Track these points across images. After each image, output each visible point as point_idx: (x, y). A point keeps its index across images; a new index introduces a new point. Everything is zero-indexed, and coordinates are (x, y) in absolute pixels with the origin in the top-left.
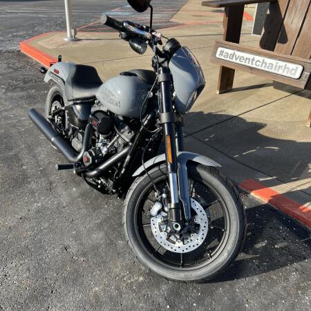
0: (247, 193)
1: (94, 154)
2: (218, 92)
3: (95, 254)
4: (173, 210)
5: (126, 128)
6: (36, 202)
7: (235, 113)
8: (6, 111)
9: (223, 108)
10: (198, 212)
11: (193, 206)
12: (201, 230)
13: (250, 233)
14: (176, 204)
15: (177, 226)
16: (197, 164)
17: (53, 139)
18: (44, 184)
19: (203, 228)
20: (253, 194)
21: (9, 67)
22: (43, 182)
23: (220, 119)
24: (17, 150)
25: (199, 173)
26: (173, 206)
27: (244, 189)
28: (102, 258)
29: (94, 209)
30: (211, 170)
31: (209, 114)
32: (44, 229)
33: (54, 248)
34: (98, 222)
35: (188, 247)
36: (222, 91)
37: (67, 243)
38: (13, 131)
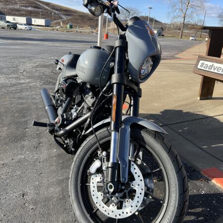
0: (208, 180)
1: (65, 117)
2: (199, 98)
3: (44, 206)
4: (110, 169)
5: (91, 94)
6: (21, 154)
7: (211, 115)
8: (36, 95)
9: (201, 110)
10: (136, 176)
11: (132, 170)
12: (136, 197)
13: (202, 218)
14: (114, 164)
15: (111, 187)
16: (143, 128)
17: (47, 108)
18: (34, 143)
19: (139, 195)
20: (214, 181)
21: (52, 72)
22: (35, 142)
23: (197, 117)
24: (29, 118)
25: (142, 137)
26: (110, 165)
27: (206, 176)
28: (49, 210)
29: (63, 168)
30: (156, 135)
31: (188, 113)
32: (16, 176)
33: (14, 192)
34: (60, 179)
35: (121, 214)
36: (203, 98)
37: (27, 190)
38: (33, 107)
